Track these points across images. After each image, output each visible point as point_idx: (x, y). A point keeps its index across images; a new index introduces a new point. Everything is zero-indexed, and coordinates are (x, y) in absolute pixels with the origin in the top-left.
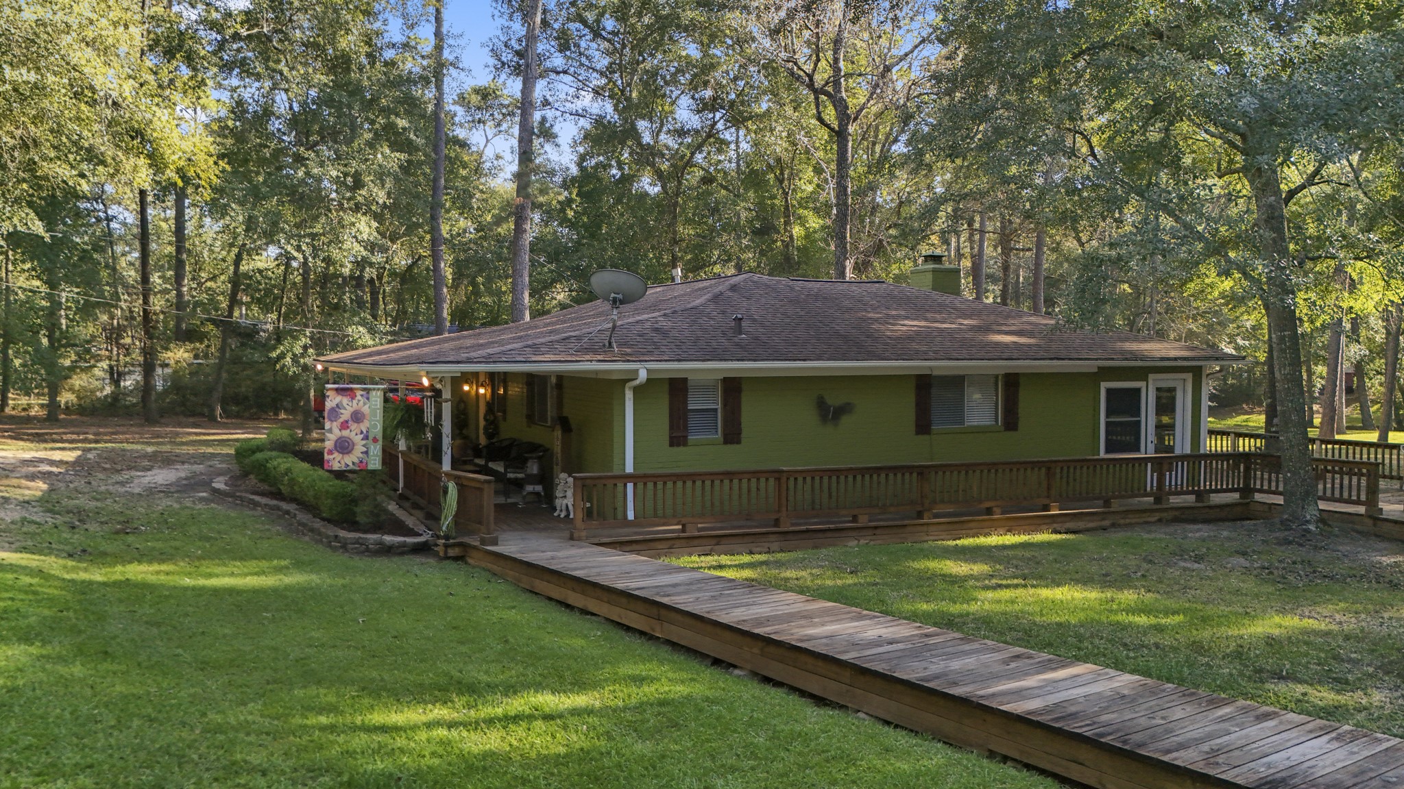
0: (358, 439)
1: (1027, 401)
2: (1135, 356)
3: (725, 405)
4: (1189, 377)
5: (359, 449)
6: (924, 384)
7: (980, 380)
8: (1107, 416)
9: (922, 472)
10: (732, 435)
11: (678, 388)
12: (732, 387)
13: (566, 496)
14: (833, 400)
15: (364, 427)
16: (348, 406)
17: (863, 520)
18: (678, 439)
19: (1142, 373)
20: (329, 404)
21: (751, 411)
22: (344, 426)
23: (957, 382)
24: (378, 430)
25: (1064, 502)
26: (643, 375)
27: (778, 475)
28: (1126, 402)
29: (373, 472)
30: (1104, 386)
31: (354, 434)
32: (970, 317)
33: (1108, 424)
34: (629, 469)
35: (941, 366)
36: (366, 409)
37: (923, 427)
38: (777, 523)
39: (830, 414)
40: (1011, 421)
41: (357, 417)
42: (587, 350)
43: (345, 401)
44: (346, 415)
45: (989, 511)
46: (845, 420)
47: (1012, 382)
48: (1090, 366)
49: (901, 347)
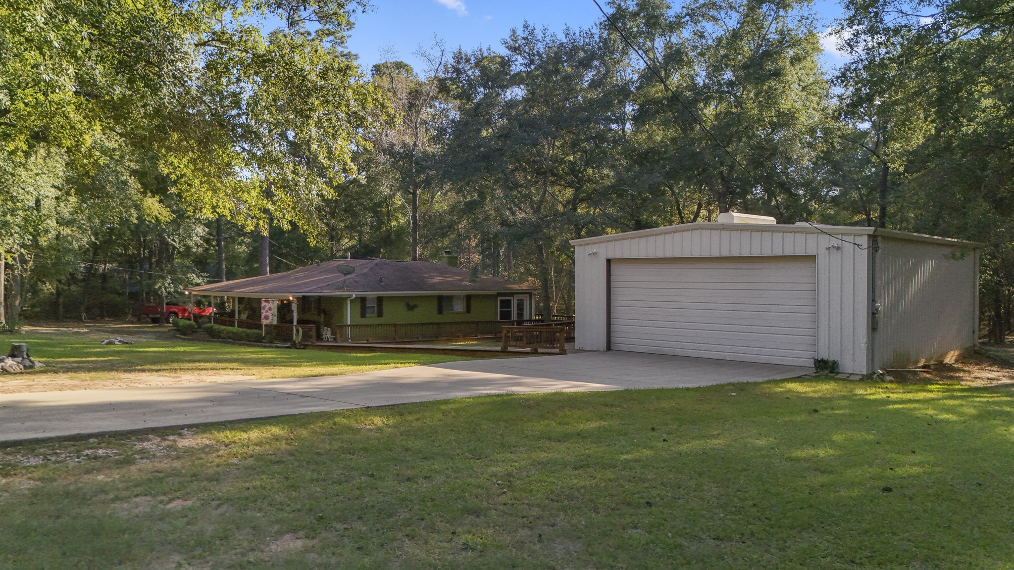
0: (270, 315)
1: (474, 304)
2: (508, 289)
3: (378, 305)
4: (528, 295)
5: (271, 318)
6: (440, 298)
7: (458, 297)
8: (501, 308)
9: (438, 324)
10: (380, 315)
11: (363, 300)
12: (380, 300)
13: (327, 333)
14: (412, 304)
15: (272, 312)
16: (268, 306)
17: (420, 339)
18: (363, 315)
19: (512, 294)
20: (263, 305)
21: (386, 306)
22: (267, 312)
23: (450, 298)
24: (276, 312)
25: (482, 333)
26: (354, 296)
27: (395, 325)
28: (506, 304)
29: (275, 325)
30: (499, 299)
31: (269, 314)
32: (458, 276)
33: (501, 312)
34: (349, 323)
35: (445, 293)
36: (272, 307)
37: (440, 312)
38: (395, 339)
39: (410, 308)
40: (468, 310)
41: (270, 309)
42: (337, 289)
43: (267, 304)
44: (267, 308)
45: (458, 337)
46: (416, 309)
47: (469, 298)
48: (495, 292)
49: (433, 287)
